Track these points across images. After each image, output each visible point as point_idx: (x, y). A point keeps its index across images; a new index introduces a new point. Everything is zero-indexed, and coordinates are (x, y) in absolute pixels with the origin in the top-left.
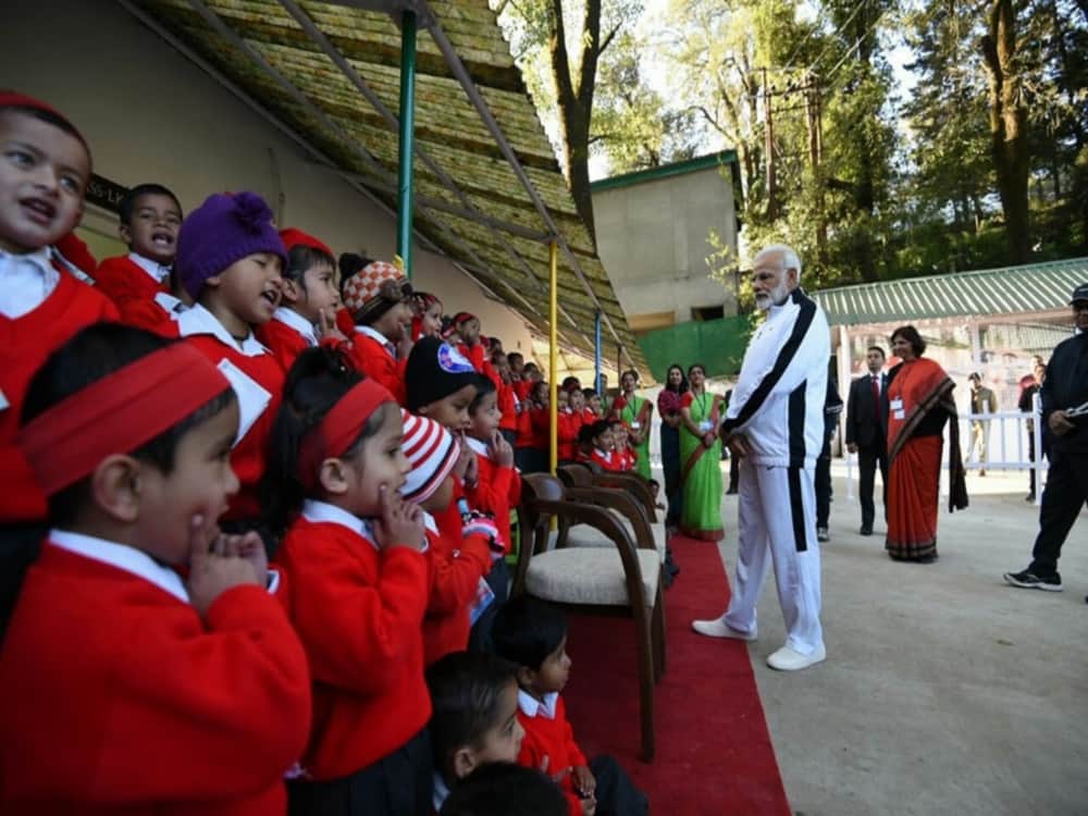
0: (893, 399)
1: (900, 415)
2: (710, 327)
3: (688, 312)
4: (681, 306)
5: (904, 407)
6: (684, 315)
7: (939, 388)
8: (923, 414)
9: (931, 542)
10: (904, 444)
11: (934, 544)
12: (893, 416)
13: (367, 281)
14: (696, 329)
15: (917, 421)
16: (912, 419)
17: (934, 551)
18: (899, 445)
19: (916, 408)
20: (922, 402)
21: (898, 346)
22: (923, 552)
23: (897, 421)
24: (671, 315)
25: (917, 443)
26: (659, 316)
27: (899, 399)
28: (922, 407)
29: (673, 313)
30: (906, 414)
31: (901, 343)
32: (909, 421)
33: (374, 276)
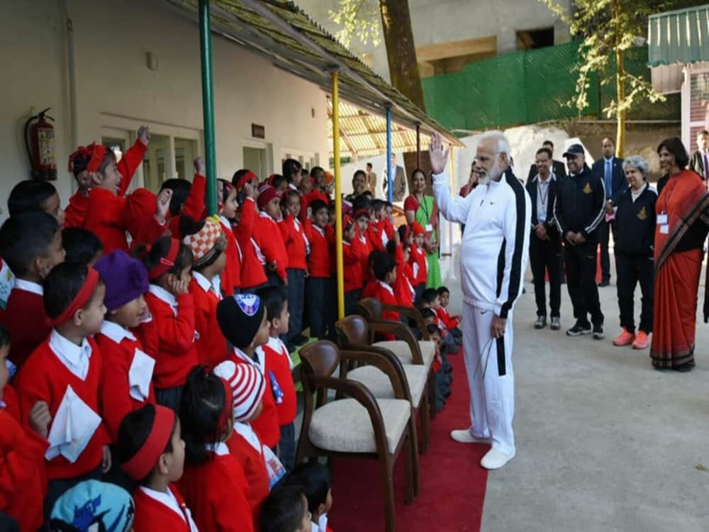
0: (660, 213)
1: (664, 230)
2: (537, 57)
3: (513, 37)
4: (504, 29)
5: (668, 223)
6: (508, 41)
7: (700, 204)
8: (686, 228)
9: (687, 352)
10: (667, 259)
11: (692, 352)
12: (659, 230)
13: (205, 238)
14: (520, 59)
15: (680, 236)
16: (676, 235)
17: (692, 361)
18: (662, 260)
19: (680, 222)
20: (685, 217)
21: (663, 158)
22: (681, 362)
23: (662, 234)
24: (492, 40)
25: (679, 257)
26: (479, 42)
27: (664, 213)
28: (685, 222)
29: (495, 38)
30: (670, 229)
31: (666, 155)
32: (672, 236)
33: (209, 234)
